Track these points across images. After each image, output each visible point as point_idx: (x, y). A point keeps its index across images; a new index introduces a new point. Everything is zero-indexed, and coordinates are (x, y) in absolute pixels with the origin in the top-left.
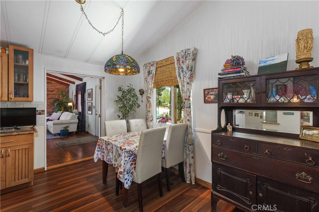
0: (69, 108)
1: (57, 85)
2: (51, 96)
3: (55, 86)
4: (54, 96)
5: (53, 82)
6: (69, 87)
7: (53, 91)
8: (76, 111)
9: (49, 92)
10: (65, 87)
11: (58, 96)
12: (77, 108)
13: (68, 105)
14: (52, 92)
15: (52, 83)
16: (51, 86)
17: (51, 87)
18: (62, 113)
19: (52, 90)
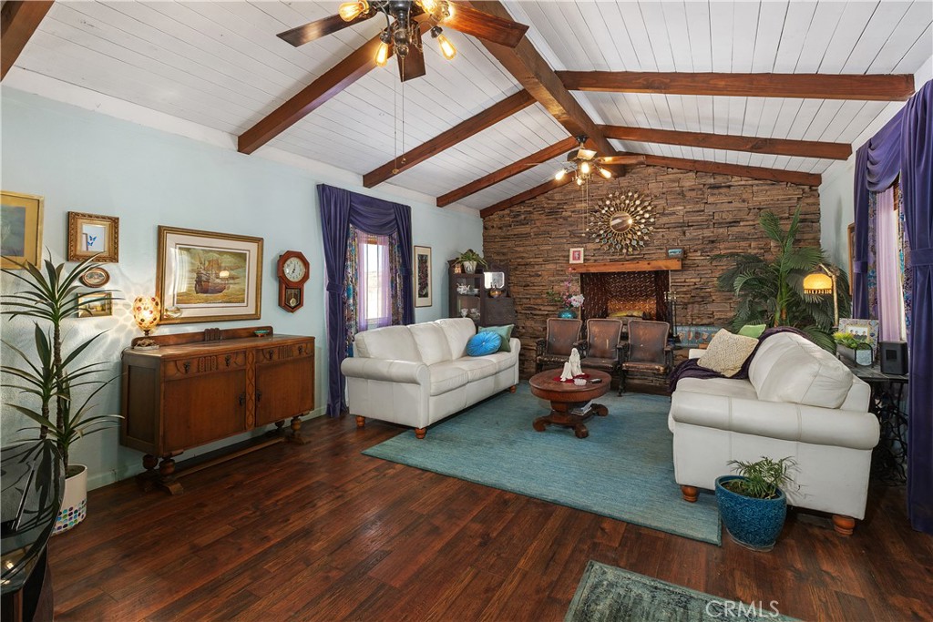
0: (814, 305)
1: (755, 188)
2: (727, 245)
3: (744, 196)
4: (743, 244)
5: (735, 181)
6: (820, 188)
7: (735, 223)
8: (859, 328)
9: (721, 230)
10: (794, 192)
11: (762, 244)
12: (867, 310)
13: (803, 289)
14: (736, 229)
15: (729, 187)
16: (726, 199)
17: (726, 207)
18: (762, 338)
19: (730, 218)
